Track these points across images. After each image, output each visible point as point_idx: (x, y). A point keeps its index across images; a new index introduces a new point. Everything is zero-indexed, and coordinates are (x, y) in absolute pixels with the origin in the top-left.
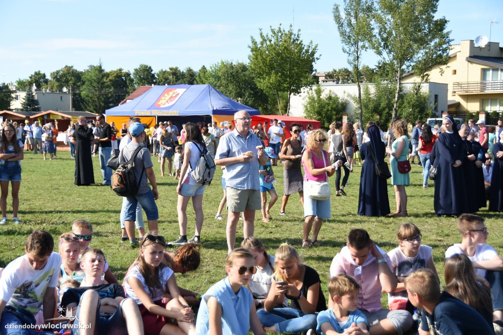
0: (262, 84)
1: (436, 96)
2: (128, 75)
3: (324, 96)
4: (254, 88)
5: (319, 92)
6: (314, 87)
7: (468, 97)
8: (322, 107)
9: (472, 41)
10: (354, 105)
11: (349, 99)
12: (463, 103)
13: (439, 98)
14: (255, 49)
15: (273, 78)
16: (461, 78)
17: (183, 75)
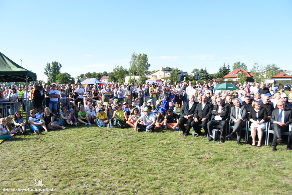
0: (116, 76)
3: (132, 79)
4: (114, 77)
5: (131, 78)
6: (130, 77)
7: (162, 78)
8: (131, 81)
9: (162, 67)
10: (138, 80)
11: (137, 79)
12: (161, 80)
14: (114, 70)
15: (117, 76)
16: (161, 74)
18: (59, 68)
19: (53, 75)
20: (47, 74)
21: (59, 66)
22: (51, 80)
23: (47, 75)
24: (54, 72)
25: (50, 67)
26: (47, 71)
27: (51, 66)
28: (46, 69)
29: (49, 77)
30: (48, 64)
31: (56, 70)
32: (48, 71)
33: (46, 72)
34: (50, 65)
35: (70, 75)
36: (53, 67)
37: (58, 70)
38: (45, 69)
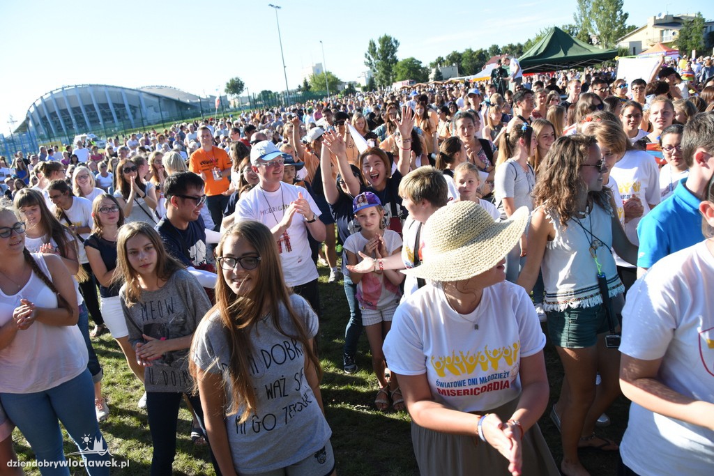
1: (634, 48)
2: (486, 51)
9: (655, 17)
13: (636, 49)
16: (650, 36)
17: (515, 48)
18: (394, 50)
19: (383, 66)
20: (371, 64)
21: (394, 44)
22: (381, 77)
23: (371, 68)
24: (385, 58)
25: (375, 50)
26: (369, 59)
27: (378, 46)
28: (368, 55)
29: (374, 71)
30: (371, 44)
31: (388, 55)
32: (372, 59)
33: (368, 61)
34: (374, 45)
35: (421, 62)
36: (383, 46)
37: (393, 54)
38: (366, 55)
